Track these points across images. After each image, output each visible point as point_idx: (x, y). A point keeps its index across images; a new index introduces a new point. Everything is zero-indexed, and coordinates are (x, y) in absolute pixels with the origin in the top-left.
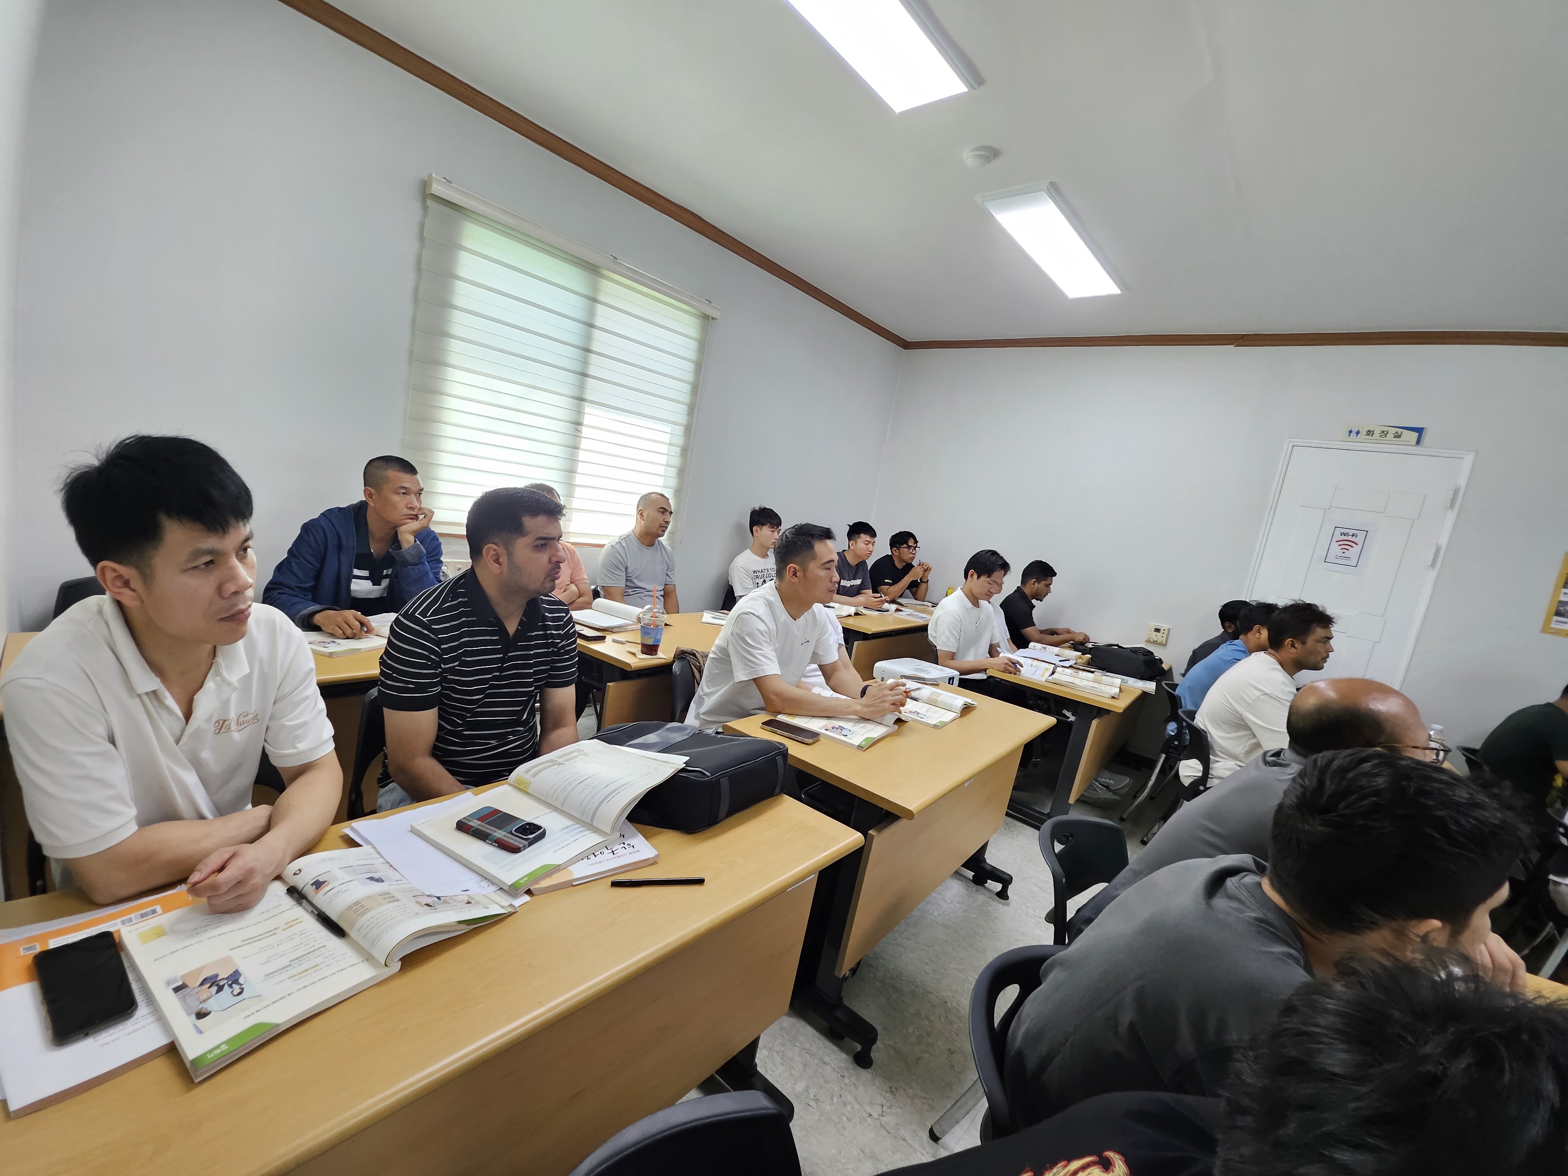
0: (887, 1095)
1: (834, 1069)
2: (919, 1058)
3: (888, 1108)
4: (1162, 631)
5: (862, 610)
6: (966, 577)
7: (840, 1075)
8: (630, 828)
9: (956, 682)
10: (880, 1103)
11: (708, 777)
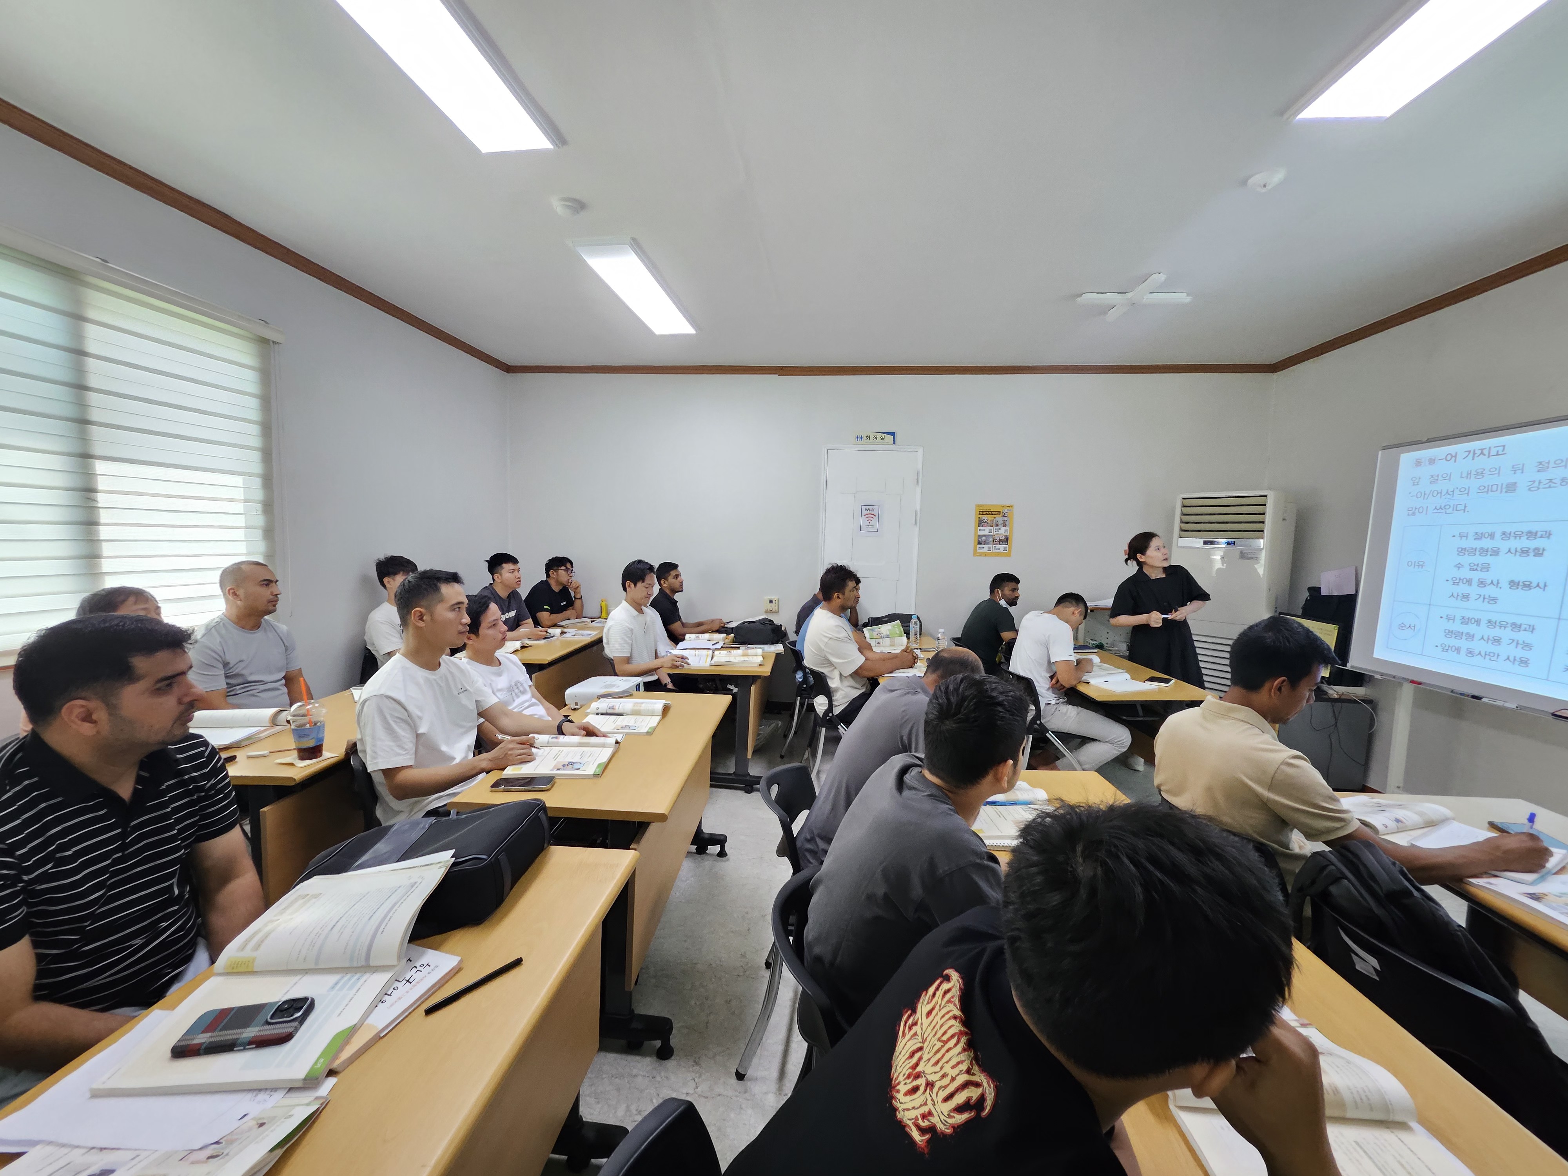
0: (694, 1068)
1: (644, 1076)
2: (707, 1023)
3: (699, 1078)
4: (774, 602)
5: (527, 642)
6: (625, 589)
7: (651, 1077)
8: (416, 948)
9: (642, 687)
10: (691, 1078)
11: (485, 860)
